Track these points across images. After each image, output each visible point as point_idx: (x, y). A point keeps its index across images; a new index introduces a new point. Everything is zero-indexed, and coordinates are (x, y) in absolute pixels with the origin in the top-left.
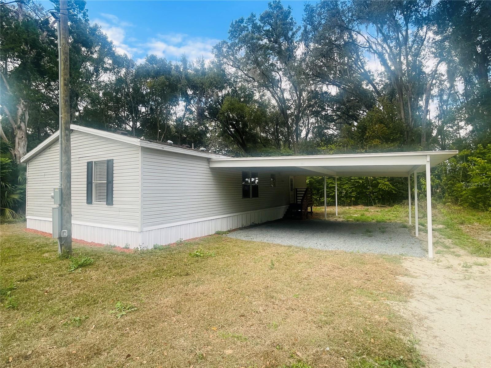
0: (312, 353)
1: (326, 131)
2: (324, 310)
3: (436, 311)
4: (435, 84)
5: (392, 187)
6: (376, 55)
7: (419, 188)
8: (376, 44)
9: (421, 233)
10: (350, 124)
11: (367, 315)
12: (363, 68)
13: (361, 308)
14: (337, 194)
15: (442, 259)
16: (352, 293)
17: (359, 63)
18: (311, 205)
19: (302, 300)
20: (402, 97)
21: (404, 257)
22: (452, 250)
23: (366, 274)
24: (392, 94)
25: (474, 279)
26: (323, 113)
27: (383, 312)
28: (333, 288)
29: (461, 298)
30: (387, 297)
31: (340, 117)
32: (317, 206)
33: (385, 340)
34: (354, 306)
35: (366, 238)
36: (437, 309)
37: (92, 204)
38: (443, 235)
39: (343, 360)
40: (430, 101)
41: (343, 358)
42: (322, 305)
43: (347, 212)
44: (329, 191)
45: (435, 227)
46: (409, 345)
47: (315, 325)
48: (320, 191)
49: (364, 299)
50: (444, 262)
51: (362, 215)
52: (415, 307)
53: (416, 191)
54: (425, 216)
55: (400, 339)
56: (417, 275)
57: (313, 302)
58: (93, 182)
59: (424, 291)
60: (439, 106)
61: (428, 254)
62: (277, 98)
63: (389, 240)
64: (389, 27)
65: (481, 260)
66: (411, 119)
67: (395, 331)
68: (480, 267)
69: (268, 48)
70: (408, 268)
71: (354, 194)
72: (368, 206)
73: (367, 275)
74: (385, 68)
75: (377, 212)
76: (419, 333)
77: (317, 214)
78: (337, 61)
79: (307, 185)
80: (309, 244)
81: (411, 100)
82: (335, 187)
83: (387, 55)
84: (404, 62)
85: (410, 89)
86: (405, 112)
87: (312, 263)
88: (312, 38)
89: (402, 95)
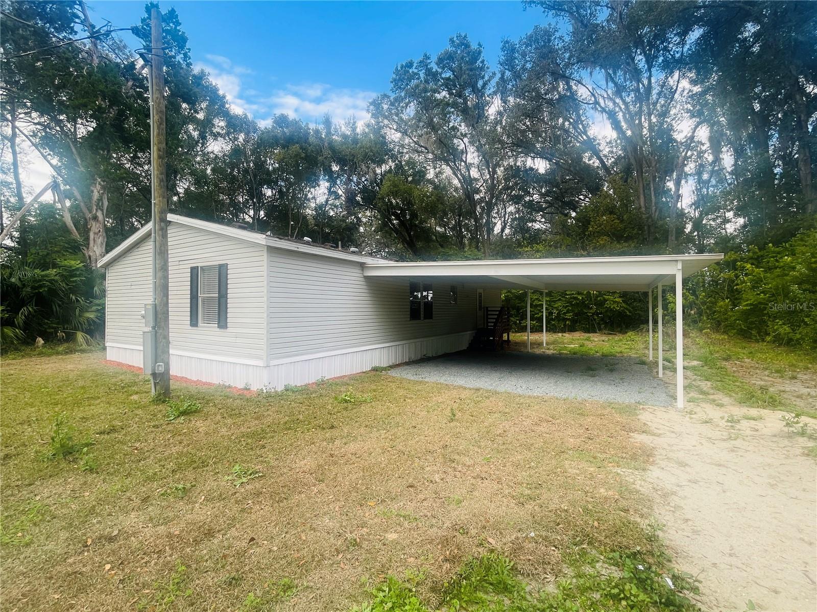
0: (510, 540)
1: (530, 225)
2: (527, 480)
3: (688, 484)
4: (690, 157)
5: (625, 306)
6: (605, 115)
7: (665, 308)
8: (604, 98)
9: (667, 372)
10: (566, 215)
11: (588, 488)
12: (585, 133)
13: (579, 478)
14: (546, 315)
15: (698, 409)
16: (567, 456)
17: (580, 126)
18: (508, 331)
19: (496, 465)
20: (642, 175)
21: (641, 407)
22: (711, 397)
23: (587, 429)
24: (627, 171)
25: (744, 439)
26: (527, 199)
27: (611, 484)
28: (539, 449)
29: (724, 466)
30: (618, 463)
31: (550, 204)
32: (516, 332)
33: (614, 524)
34: (569, 475)
36: (690, 481)
37: (197, 326)
38: (698, 376)
39: (554, 550)
40: (683, 182)
41: (554, 548)
42: (524, 473)
43: (560, 341)
44: (534, 311)
45: (686, 364)
46: (648, 531)
47: (514, 501)
48: (522, 311)
49: (584, 465)
50: (700, 415)
51: (581, 346)
52: (658, 478)
53: (660, 312)
54: (674, 348)
55: (636, 523)
56: (661, 432)
57: (511, 469)
58: (199, 295)
59: (671, 455)
60: (697, 189)
61: (676, 402)
62: (460, 177)
63: (620, 381)
64: (625, 73)
65: (754, 412)
66: (654, 208)
67: (628, 510)
68: (752, 422)
69: (448, 104)
70: (647, 423)
71: (569, 316)
72: (589, 333)
73: (588, 432)
74: (618, 134)
75: (603, 341)
76: (662, 515)
77: (517, 344)
78: (548, 124)
79: (502, 301)
80: (505, 386)
81: (654, 180)
82: (543, 304)
83: (621, 114)
84: (646, 125)
85: (653, 165)
86: (645, 197)
87: (509, 413)
88: (512, 90)
89: (640, 172)
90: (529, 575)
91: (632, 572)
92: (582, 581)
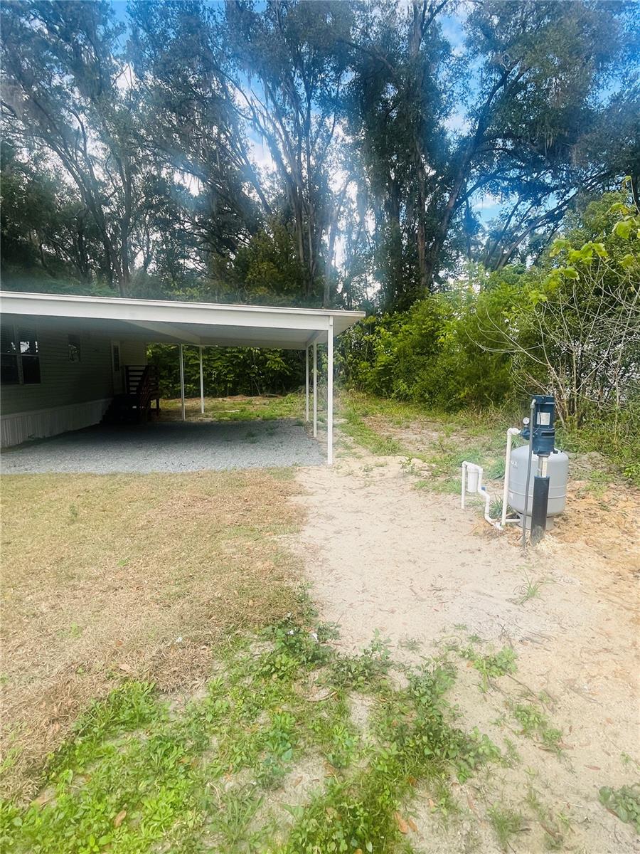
1: (181, 261)
2: (175, 575)
3: (335, 535)
4: (342, 213)
5: (285, 366)
6: (265, 140)
7: (319, 368)
8: (264, 116)
9: (321, 431)
10: (223, 256)
11: (244, 565)
12: (244, 155)
13: (235, 557)
14: (204, 377)
15: (343, 464)
16: (223, 535)
17: (239, 146)
18: (157, 396)
19: (135, 567)
20: (301, 223)
21: (298, 468)
22: (353, 451)
23: (246, 501)
24: (287, 214)
25: (375, 485)
26: (177, 226)
27: (268, 554)
28: (192, 534)
29: (360, 511)
30: (274, 530)
31: (206, 239)
32: (169, 398)
33: (268, 597)
34: (225, 556)
35: (247, 446)
36: (335, 532)
38: (344, 433)
39: (204, 649)
40: (337, 238)
41: (205, 647)
42: (173, 568)
43: (219, 406)
44: (190, 372)
45: (336, 422)
46: (299, 592)
47: (157, 606)
48: (174, 372)
49: (241, 541)
50: (346, 469)
51: (242, 411)
52: (310, 536)
53: (315, 371)
54: (325, 408)
55: (289, 588)
56: (314, 490)
57: (156, 567)
59: (322, 511)
60: (347, 249)
61: (327, 459)
62: (77, 173)
63: (280, 445)
64: (285, 94)
65: (382, 460)
66: (312, 261)
67: (283, 577)
68: (381, 468)
70: (302, 483)
71: (230, 377)
72: (251, 396)
73: (247, 503)
74: (278, 167)
75: (265, 404)
76: (313, 572)
77: (168, 412)
78: (199, 130)
79: (149, 359)
80: (151, 466)
81: (312, 230)
82: (199, 364)
83: (281, 144)
84: (305, 165)
85: (311, 213)
86: (304, 249)
87: (156, 498)
88: (149, 62)
89: (300, 220)
90: (174, 689)
91: (283, 641)
92: (233, 671)
